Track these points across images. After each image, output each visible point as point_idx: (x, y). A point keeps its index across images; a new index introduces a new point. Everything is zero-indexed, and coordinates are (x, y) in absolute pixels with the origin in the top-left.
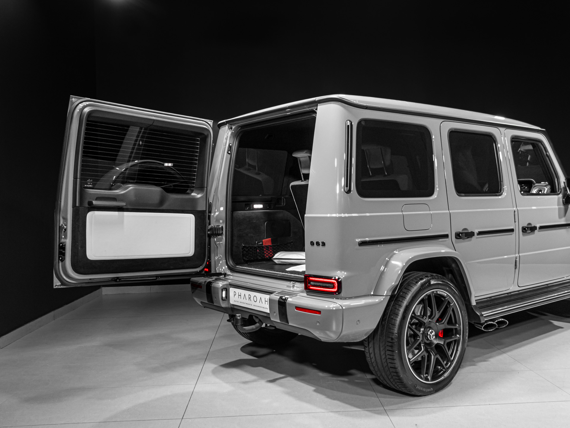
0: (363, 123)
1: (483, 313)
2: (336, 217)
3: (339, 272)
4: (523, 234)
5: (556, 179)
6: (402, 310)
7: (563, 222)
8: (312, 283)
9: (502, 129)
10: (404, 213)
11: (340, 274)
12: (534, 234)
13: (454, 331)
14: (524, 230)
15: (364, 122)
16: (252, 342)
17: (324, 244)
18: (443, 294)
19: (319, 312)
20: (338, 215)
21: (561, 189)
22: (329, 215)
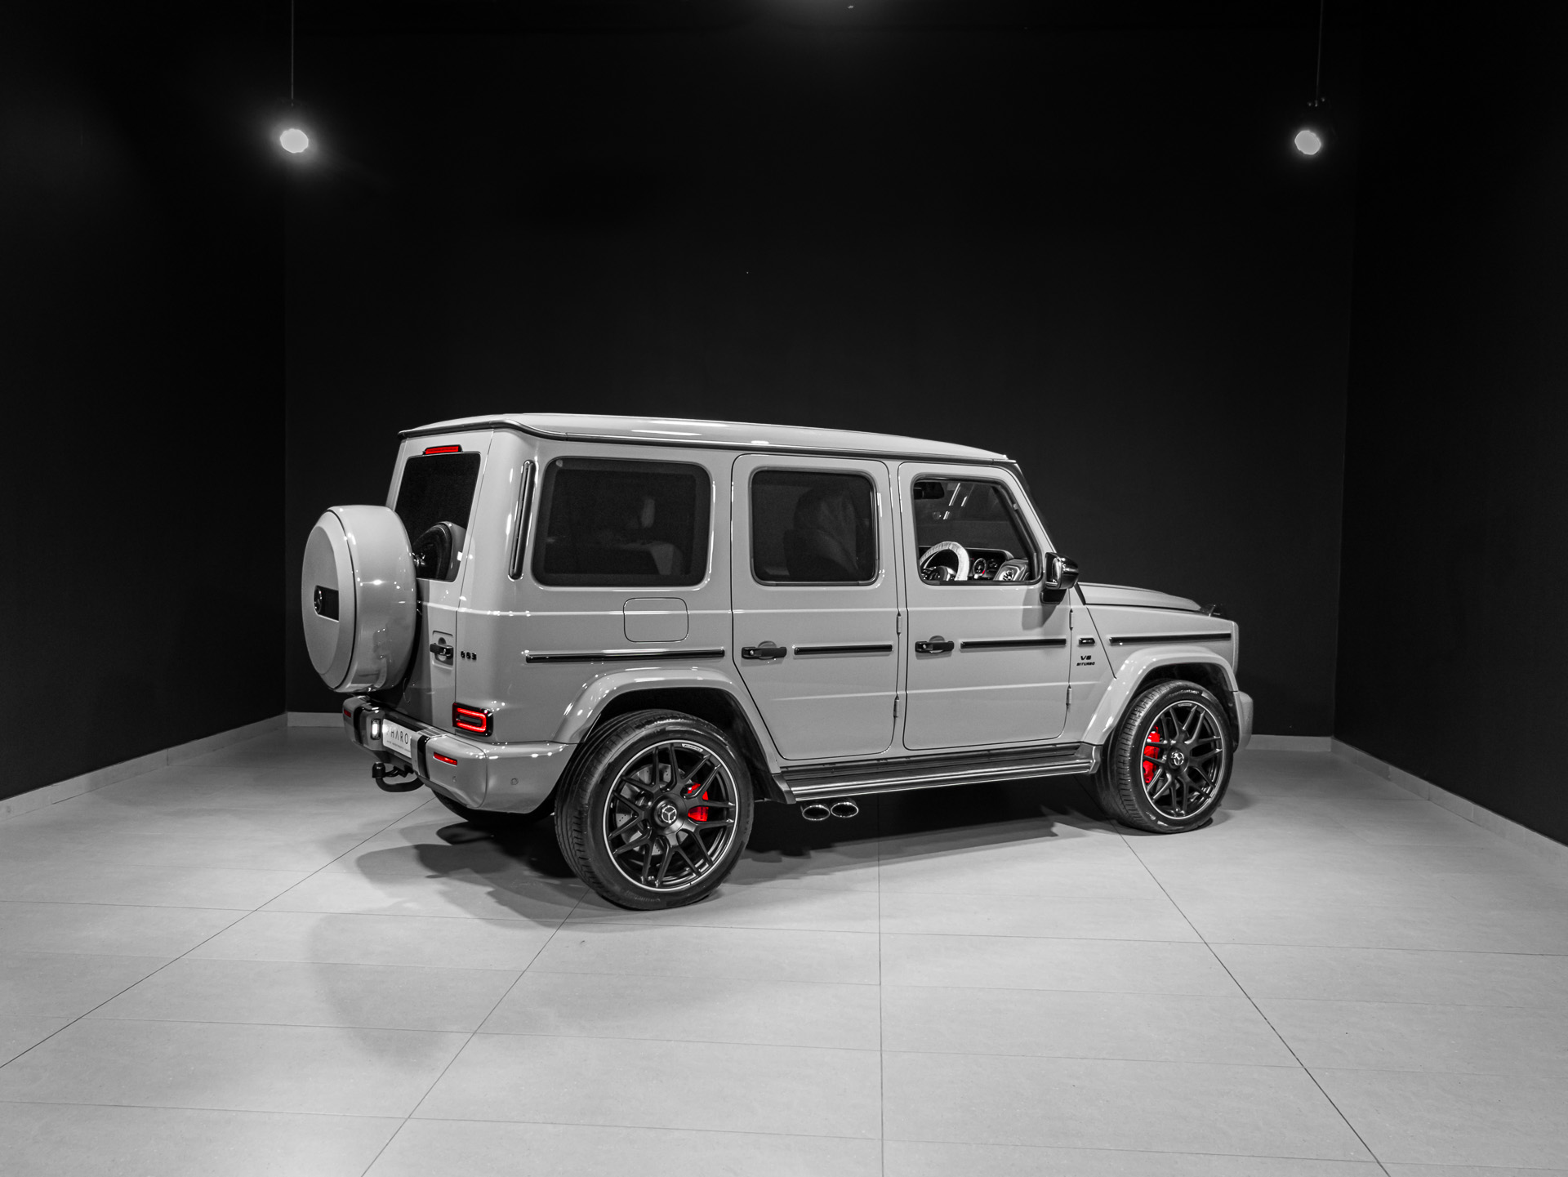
0: (560, 464)
1: (793, 789)
2: (492, 616)
3: (495, 702)
4: (917, 656)
5: (1035, 554)
6: (601, 768)
7: (1035, 635)
8: (462, 717)
9: (893, 465)
10: (626, 613)
11: (493, 706)
12: (950, 656)
13: (725, 813)
14: (920, 648)
15: (561, 462)
16: (466, 821)
17: (475, 657)
18: (695, 748)
19: (454, 761)
20: (497, 613)
21: (1042, 573)
22: (489, 613)
